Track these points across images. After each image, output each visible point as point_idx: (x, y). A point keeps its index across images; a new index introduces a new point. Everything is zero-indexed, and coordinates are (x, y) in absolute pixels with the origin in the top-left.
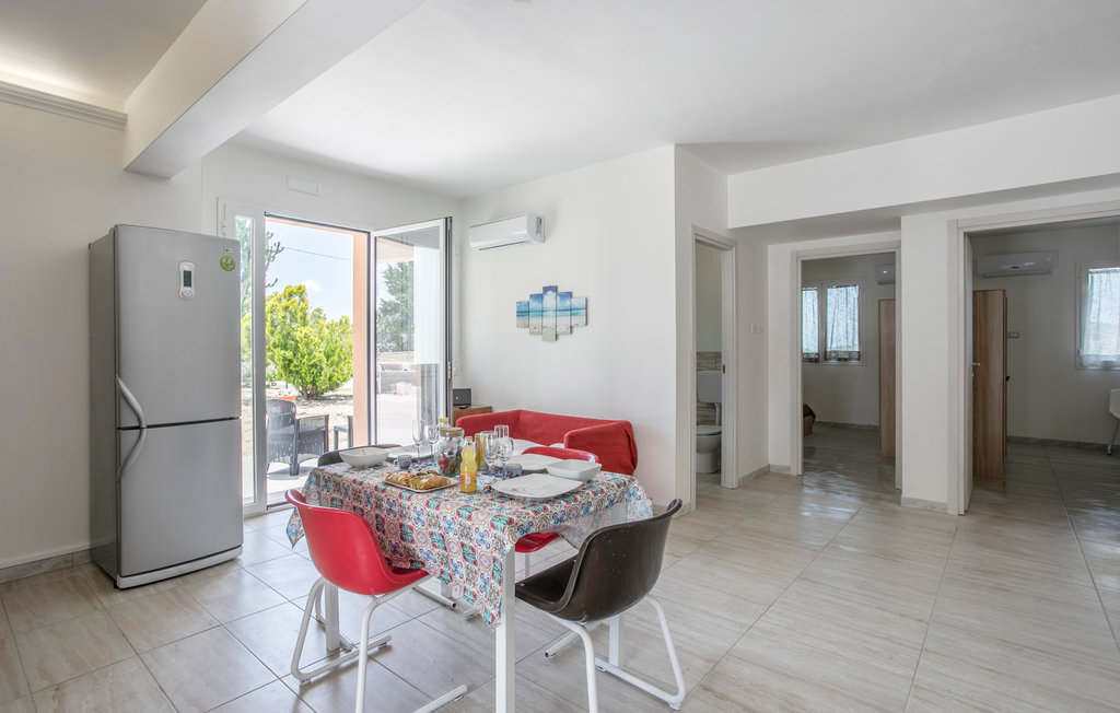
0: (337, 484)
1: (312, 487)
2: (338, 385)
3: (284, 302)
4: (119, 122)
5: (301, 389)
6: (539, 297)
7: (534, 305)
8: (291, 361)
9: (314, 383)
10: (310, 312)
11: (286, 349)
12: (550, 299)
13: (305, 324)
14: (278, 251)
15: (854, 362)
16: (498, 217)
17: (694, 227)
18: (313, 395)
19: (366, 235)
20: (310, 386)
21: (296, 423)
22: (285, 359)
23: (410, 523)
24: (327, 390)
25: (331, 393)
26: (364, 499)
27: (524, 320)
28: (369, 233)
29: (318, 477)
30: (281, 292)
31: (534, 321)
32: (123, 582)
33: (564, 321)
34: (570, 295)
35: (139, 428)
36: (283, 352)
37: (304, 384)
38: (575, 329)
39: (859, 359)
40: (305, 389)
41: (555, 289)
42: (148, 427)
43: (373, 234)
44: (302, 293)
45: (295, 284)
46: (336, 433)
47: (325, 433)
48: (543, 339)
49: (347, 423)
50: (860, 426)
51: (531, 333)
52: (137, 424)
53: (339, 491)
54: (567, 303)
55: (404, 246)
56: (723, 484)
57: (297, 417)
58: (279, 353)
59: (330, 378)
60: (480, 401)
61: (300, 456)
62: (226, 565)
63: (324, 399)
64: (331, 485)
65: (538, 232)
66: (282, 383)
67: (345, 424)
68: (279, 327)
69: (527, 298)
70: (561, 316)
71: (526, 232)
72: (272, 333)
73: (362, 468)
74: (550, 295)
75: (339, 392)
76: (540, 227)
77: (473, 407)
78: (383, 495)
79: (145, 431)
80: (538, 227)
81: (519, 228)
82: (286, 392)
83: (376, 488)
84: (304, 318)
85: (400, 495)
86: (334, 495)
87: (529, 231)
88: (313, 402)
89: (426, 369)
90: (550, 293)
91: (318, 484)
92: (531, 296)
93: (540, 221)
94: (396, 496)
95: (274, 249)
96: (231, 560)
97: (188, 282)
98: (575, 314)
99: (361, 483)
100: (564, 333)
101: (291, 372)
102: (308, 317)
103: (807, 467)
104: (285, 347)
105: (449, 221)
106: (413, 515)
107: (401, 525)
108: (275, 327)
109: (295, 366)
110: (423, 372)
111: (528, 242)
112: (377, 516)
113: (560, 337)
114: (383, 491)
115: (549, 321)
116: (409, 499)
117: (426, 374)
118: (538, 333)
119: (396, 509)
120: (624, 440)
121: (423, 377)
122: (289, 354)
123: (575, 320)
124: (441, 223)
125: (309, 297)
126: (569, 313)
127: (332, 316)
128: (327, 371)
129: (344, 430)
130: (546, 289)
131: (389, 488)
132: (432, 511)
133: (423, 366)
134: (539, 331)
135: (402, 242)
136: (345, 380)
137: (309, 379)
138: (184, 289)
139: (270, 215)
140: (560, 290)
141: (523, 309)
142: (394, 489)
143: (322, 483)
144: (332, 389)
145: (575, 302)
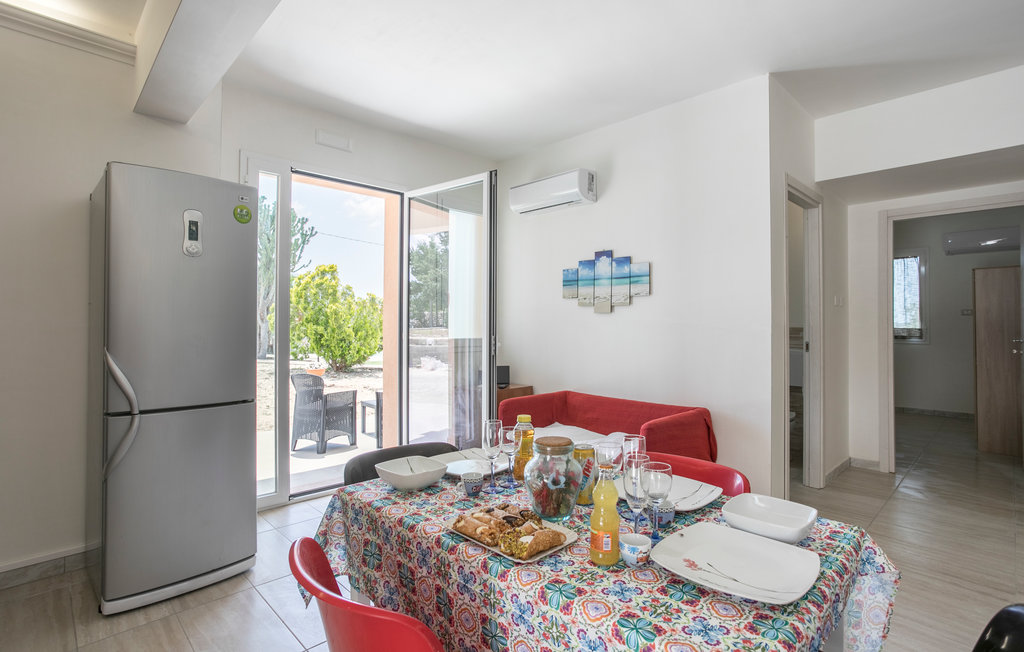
0: (373, 521)
1: (336, 515)
2: (365, 359)
3: (318, 280)
4: (128, 55)
5: (331, 362)
6: (591, 264)
7: (584, 273)
8: (322, 336)
9: (343, 356)
10: (340, 290)
11: (317, 324)
12: (604, 267)
13: (335, 301)
14: (312, 235)
15: (915, 340)
16: (541, 176)
17: (787, 175)
18: (342, 368)
19: (399, 197)
20: (339, 359)
21: (325, 399)
22: (316, 333)
23: (502, 620)
24: (355, 363)
25: (359, 366)
26: (416, 554)
27: (572, 290)
28: (402, 195)
29: (345, 504)
30: (314, 272)
31: (585, 291)
32: (109, 608)
33: (621, 290)
34: (628, 260)
35: (129, 413)
36: (315, 327)
37: (333, 357)
38: (634, 300)
39: (921, 337)
40: (335, 362)
41: (609, 254)
42: (142, 412)
43: (407, 196)
44: (333, 272)
45: (326, 264)
46: (364, 408)
47: (353, 410)
48: (595, 312)
49: (375, 399)
50: (923, 411)
51: (581, 304)
52: (129, 410)
53: (375, 531)
54: (626, 270)
55: (439, 210)
56: (806, 482)
57: (326, 391)
58: (311, 327)
59: (358, 352)
60: (519, 379)
61: (327, 432)
62: (235, 580)
63: (352, 371)
64: (363, 519)
65: (590, 189)
66: (313, 356)
67: (373, 399)
68: (311, 305)
69: (575, 265)
70: (617, 284)
71: (577, 190)
72: (305, 309)
73: (409, 493)
74: (604, 261)
75: (366, 365)
76: (593, 184)
77: (511, 387)
78: (452, 558)
79: (137, 419)
80: (590, 184)
81: (569, 186)
82: (317, 364)
83: (438, 541)
84: (334, 294)
85: (485, 566)
86: (367, 536)
87: (580, 190)
88: (342, 375)
89: (460, 345)
90: (604, 258)
91: (345, 513)
92: (580, 262)
93: (592, 178)
94: (477, 564)
95: (309, 233)
96: (243, 573)
97: (193, 236)
98: (636, 282)
99: (412, 528)
100: (622, 305)
101: (322, 345)
102: (339, 294)
103: (899, 463)
104: (317, 323)
105: (493, 175)
106: (510, 607)
107: (484, 619)
108: (309, 303)
109: (327, 341)
110: (456, 347)
111: (578, 202)
112: (438, 589)
113: (616, 308)
114: (452, 550)
115: (602, 290)
116: (503, 576)
117: (460, 350)
118: (589, 305)
119: (477, 588)
120: (703, 431)
121: (456, 353)
122: (320, 329)
123: (635, 289)
124: (484, 177)
125: (340, 275)
126: (628, 280)
127: (361, 294)
128: (355, 345)
129: (371, 406)
130: (599, 255)
131: (462, 546)
132: (553, 612)
133: (456, 341)
134: (593, 302)
135: (437, 207)
136: (371, 354)
137: (338, 352)
138: (188, 243)
139: (297, 172)
140: (616, 256)
141: (571, 277)
142: (471, 551)
143: (351, 514)
144: (359, 362)
145: (635, 268)
